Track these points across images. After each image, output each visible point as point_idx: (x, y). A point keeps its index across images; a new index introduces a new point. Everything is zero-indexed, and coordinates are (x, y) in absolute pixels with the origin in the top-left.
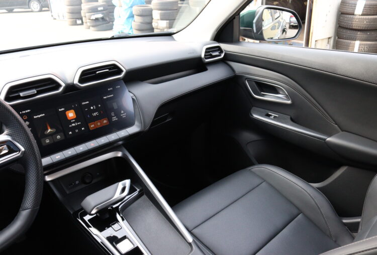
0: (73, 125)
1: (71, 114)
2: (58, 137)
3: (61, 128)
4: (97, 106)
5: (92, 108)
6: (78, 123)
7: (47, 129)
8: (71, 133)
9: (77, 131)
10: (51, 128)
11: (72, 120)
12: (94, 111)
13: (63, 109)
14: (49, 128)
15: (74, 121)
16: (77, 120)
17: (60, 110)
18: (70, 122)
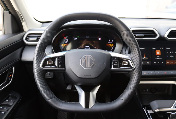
0: (158, 59)
1: (158, 53)
2: (148, 63)
3: (151, 59)
4: (174, 52)
5: (171, 52)
6: (161, 59)
7: (144, 57)
8: (155, 62)
9: (159, 62)
10: (146, 57)
11: (158, 56)
12: (171, 54)
13: (154, 49)
14: (145, 56)
15: (159, 56)
16: (160, 56)
17: (153, 49)
18: (156, 56)
